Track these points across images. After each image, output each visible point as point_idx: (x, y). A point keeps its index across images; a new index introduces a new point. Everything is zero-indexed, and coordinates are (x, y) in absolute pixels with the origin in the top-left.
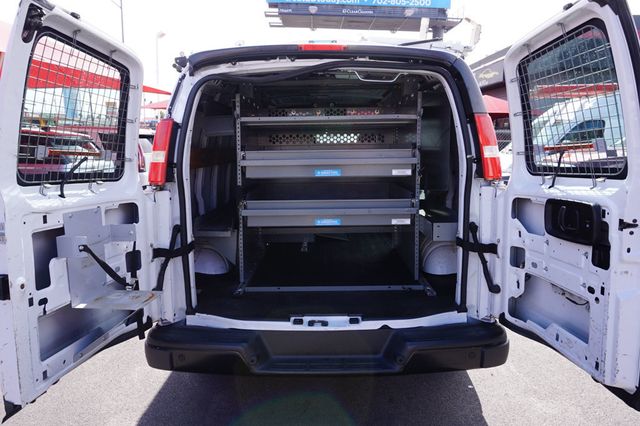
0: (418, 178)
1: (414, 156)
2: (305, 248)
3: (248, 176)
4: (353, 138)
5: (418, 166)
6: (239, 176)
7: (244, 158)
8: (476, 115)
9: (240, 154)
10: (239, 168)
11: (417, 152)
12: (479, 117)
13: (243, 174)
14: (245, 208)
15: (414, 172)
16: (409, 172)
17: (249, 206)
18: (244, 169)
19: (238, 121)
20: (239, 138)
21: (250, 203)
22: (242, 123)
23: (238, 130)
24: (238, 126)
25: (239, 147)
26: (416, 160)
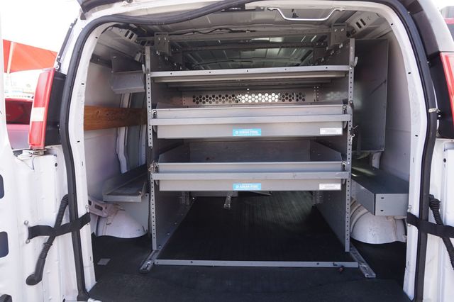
0: (350, 138)
1: (345, 112)
2: (227, 205)
3: (159, 136)
4: (274, 97)
5: (351, 124)
6: (150, 136)
7: (155, 117)
8: (443, 55)
9: (150, 112)
10: (150, 127)
11: (349, 108)
12: (447, 57)
13: (155, 134)
14: (157, 171)
15: (345, 130)
16: (339, 131)
17: (160, 169)
18: (155, 128)
19: (149, 76)
20: (149, 95)
21: (163, 166)
22: (153, 79)
23: (149, 86)
24: (149, 81)
25: (149, 104)
26: (348, 118)
